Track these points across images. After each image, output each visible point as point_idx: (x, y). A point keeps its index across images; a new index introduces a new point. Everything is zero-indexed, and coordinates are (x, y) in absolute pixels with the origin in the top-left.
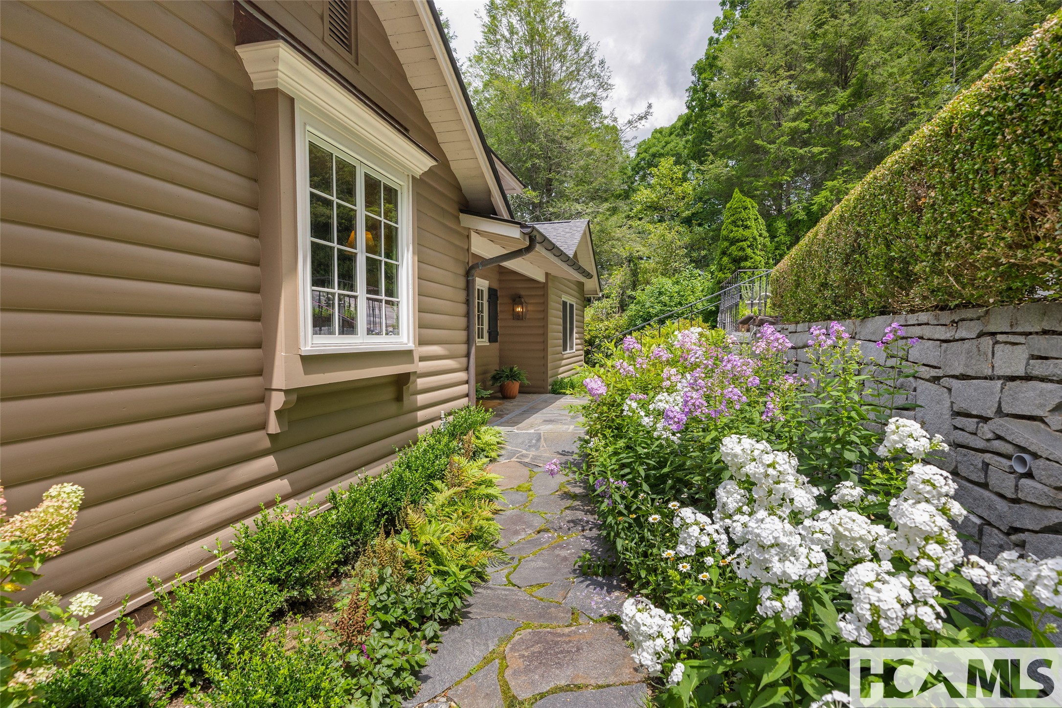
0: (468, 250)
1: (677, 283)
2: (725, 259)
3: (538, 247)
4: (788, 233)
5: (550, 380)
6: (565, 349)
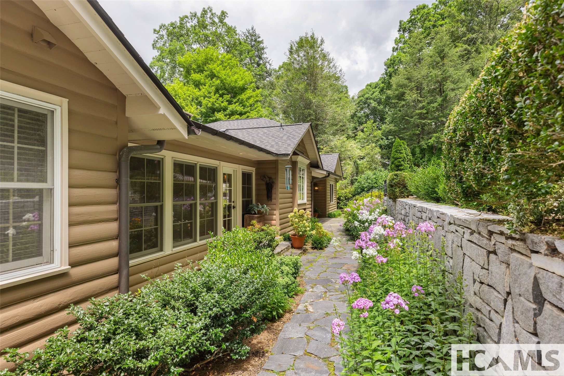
0: (312, 175)
1: (375, 174)
2: (393, 166)
3: (331, 175)
4: (421, 153)
5: (327, 213)
6: (331, 202)
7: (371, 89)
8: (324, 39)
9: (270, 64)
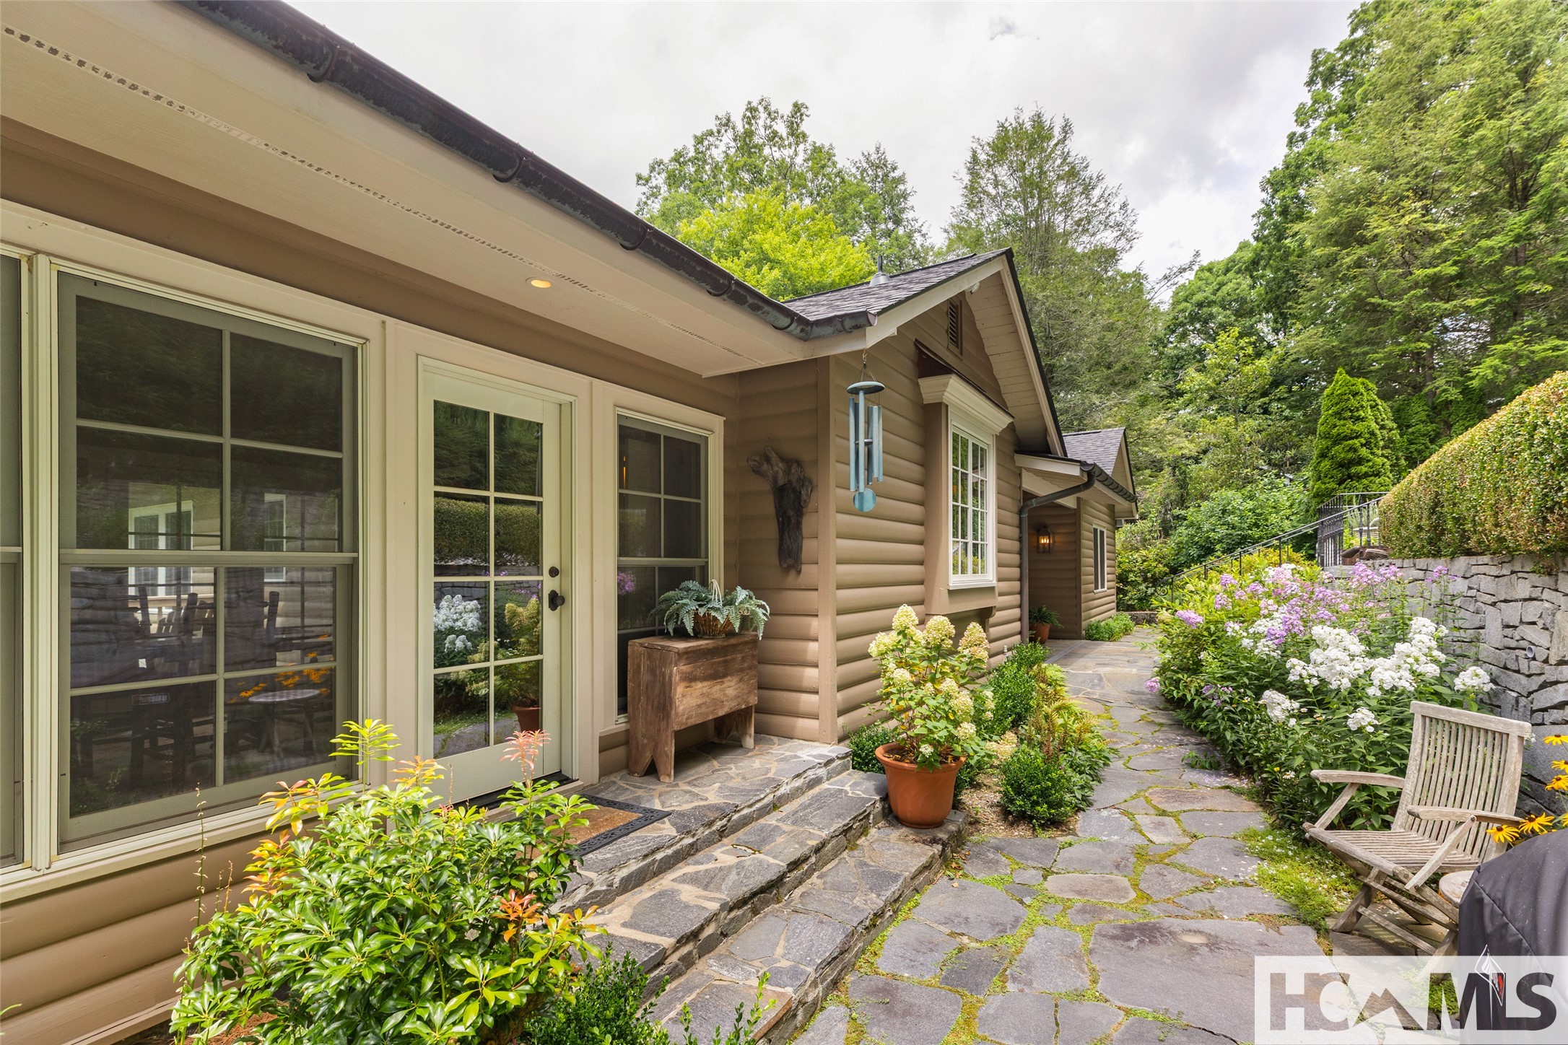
0: (1020, 487)
1: (1251, 498)
2: (1326, 464)
3: (1097, 485)
5: (1084, 624)
6: (1096, 588)
7: (1212, 278)
8: (1072, 120)
9: (923, 235)
